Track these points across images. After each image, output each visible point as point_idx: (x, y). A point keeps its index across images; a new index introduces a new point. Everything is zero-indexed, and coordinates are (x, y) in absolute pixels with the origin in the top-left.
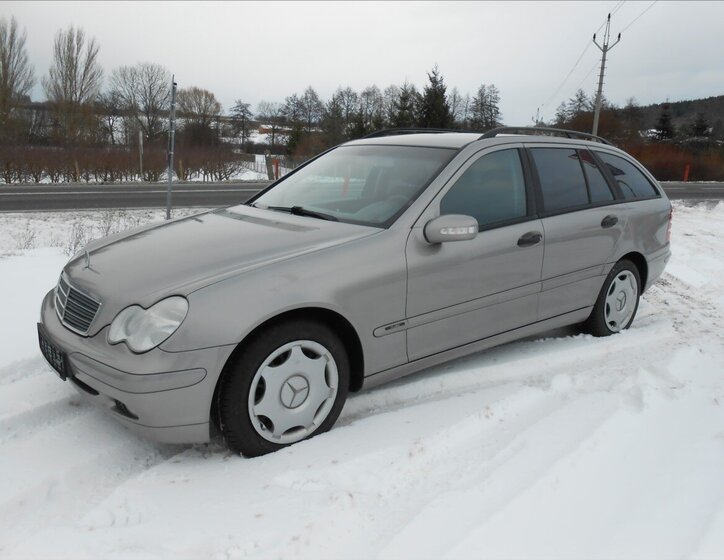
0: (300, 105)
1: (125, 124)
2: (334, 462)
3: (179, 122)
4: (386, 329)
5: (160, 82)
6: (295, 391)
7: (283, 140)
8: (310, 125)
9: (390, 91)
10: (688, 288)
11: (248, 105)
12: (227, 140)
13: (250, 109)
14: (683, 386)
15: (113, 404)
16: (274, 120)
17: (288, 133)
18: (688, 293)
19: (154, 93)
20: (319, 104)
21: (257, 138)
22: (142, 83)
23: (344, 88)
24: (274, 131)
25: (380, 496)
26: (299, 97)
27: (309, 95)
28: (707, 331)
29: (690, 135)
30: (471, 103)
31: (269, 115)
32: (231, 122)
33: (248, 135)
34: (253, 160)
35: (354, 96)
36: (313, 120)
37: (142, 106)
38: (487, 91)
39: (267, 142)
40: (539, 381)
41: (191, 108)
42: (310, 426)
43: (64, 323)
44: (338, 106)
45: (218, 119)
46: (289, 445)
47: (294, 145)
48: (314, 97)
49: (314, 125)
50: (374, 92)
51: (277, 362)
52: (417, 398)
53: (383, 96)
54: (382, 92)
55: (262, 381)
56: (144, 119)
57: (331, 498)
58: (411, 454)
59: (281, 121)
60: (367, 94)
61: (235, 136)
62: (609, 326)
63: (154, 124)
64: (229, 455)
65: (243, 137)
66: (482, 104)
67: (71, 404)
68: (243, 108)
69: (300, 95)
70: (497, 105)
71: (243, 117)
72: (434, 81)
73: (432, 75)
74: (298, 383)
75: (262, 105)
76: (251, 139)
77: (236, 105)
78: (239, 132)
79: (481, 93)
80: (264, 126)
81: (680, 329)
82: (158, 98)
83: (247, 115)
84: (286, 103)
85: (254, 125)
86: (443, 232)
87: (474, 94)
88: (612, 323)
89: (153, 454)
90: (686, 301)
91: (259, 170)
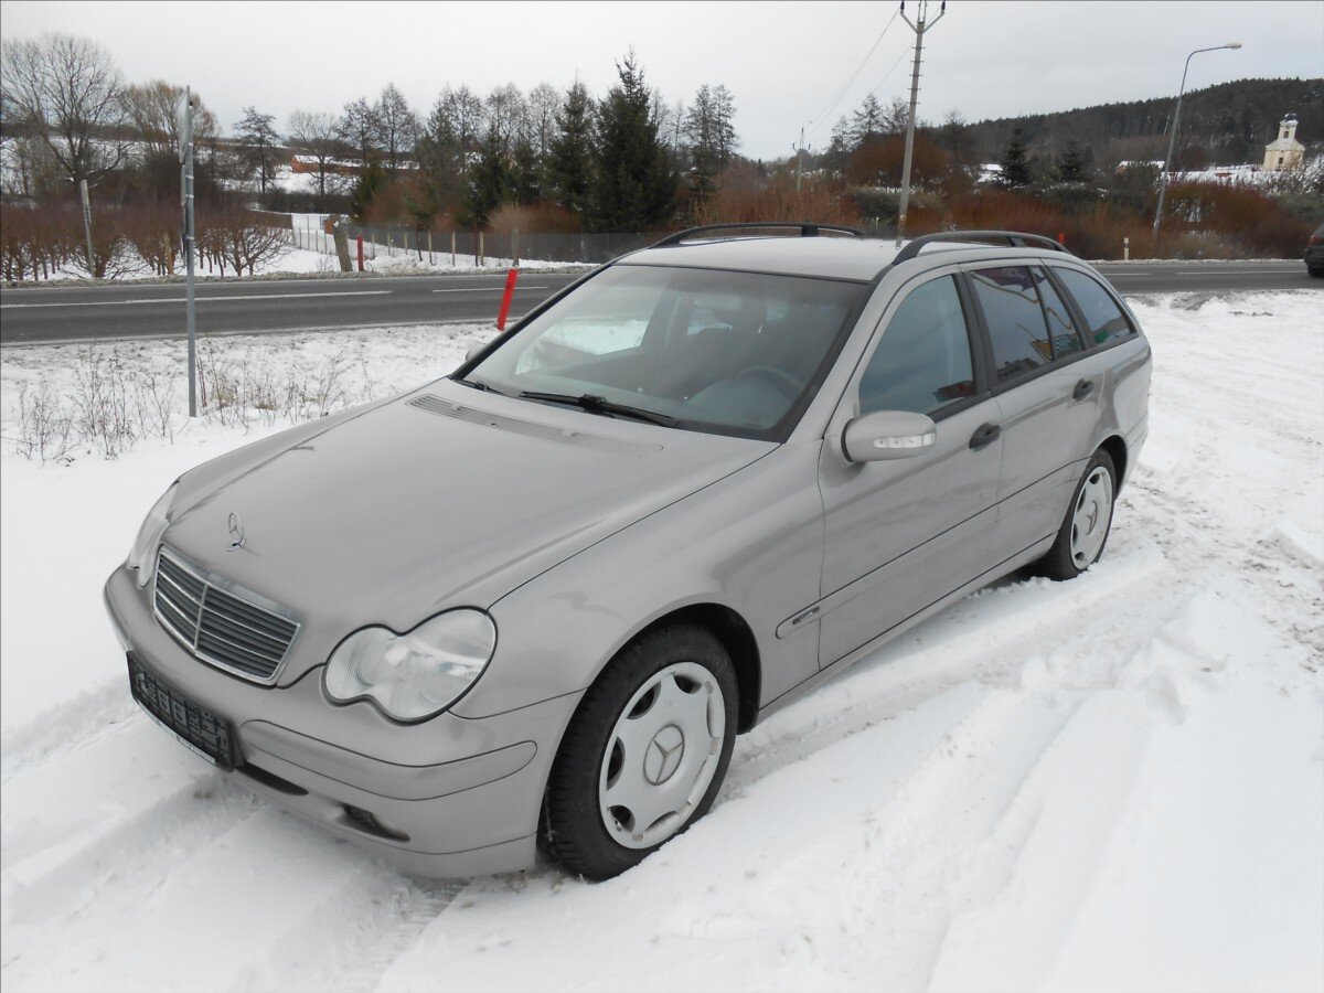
0: (371, 118)
1: (21, 153)
2: (751, 875)
3: (136, 149)
4: (794, 622)
5: (89, 72)
6: (665, 754)
7: (344, 185)
8: (395, 157)
9: (543, 94)
10: (1151, 474)
11: (268, 118)
12: (230, 184)
13: (273, 126)
14: (1222, 666)
15: (339, 813)
16: (319, 146)
17: (353, 171)
18: (1154, 483)
19: (79, 93)
20: (410, 119)
21: (292, 181)
22: (52, 74)
23: (455, 89)
24: (323, 168)
25: (843, 929)
26: (370, 104)
27: (390, 102)
28: (1211, 556)
29: (1055, 178)
30: (686, 119)
31: (309, 136)
32: (239, 150)
33: (272, 175)
34: (288, 224)
35: (475, 105)
36: (400, 149)
37: (52, 119)
38: (712, 96)
39: (312, 191)
40: (996, 674)
41: (155, 123)
42: (682, 809)
43: (200, 655)
44: (448, 124)
45: (213, 143)
46: (656, 848)
47: (368, 197)
48: (400, 104)
49: (404, 156)
50: (511, 96)
51: (640, 709)
52: (816, 724)
53: (529, 103)
54: (526, 95)
55: (618, 747)
56: (62, 142)
57: (783, 952)
58: (867, 844)
59: (338, 149)
60: (498, 100)
61: (246, 177)
62: (1076, 562)
63: (85, 153)
64: (559, 882)
65: (264, 180)
66: (705, 121)
67: (197, 795)
68: (261, 123)
69: (373, 100)
70: (729, 122)
71: (261, 141)
72: (628, 80)
73: (625, 69)
74: (669, 739)
75: (297, 118)
76: (279, 183)
77: (244, 117)
78: (253, 170)
79: (703, 101)
80: (301, 158)
81: (1170, 554)
82: (89, 103)
83: (268, 137)
84: (345, 115)
85: (283, 157)
86: (878, 444)
87: (690, 102)
88: (1079, 556)
89: (405, 890)
90: (1154, 498)
91: (305, 244)
